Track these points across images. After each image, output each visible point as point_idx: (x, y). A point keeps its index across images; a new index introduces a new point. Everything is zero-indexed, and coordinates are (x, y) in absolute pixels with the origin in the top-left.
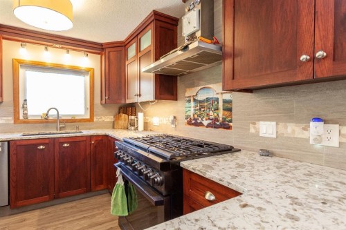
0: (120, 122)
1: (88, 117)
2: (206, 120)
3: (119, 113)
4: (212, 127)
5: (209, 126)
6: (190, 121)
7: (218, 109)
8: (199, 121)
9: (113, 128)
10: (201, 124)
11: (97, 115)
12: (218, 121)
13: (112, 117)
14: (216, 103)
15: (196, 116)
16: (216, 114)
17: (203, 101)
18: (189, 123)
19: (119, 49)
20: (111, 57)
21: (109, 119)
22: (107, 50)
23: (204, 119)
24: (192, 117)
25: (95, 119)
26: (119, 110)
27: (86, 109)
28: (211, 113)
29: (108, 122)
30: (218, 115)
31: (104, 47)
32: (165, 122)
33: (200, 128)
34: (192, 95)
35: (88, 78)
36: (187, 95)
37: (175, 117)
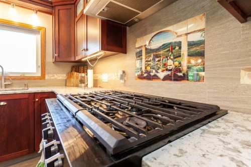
0: (72, 80)
1: (39, 75)
2: (163, 71)
3: (72, 71)
4: (171, 80)
5: (166, 78)
6: (142, 75)
7: (180, 56)
8: (152, 74)
9: (66, 85)
10: (155, 77)
11: (48, 73)
12: (180, 71)
13: (65, 75)
14: (177, 48)
15: (149, 68)
16: (177, 63)
17: (158, 50)
18: (141, 77)
19: (68, 7)
20: (61, 15)
21: (62, 76)
22: (57, 8)
23: (160, 71)
24: (144, 69)
25: (47, 77)
26: (72, 68)
27: (38, 67)
28: (170, 62)
29: (60, 80)
30: (180, 63)
31: (54, 5)
32: (114, 78)
33: (154, 83)
34: (144, 44)
35: (39, 37)
36: (137, 45)
37: (124, 72)
